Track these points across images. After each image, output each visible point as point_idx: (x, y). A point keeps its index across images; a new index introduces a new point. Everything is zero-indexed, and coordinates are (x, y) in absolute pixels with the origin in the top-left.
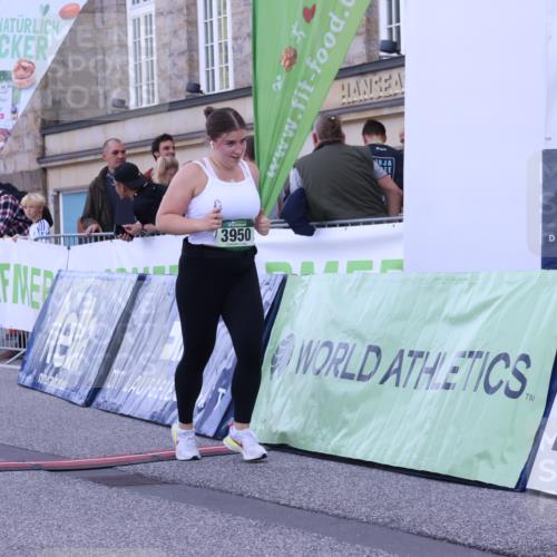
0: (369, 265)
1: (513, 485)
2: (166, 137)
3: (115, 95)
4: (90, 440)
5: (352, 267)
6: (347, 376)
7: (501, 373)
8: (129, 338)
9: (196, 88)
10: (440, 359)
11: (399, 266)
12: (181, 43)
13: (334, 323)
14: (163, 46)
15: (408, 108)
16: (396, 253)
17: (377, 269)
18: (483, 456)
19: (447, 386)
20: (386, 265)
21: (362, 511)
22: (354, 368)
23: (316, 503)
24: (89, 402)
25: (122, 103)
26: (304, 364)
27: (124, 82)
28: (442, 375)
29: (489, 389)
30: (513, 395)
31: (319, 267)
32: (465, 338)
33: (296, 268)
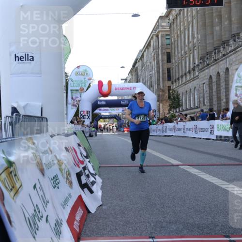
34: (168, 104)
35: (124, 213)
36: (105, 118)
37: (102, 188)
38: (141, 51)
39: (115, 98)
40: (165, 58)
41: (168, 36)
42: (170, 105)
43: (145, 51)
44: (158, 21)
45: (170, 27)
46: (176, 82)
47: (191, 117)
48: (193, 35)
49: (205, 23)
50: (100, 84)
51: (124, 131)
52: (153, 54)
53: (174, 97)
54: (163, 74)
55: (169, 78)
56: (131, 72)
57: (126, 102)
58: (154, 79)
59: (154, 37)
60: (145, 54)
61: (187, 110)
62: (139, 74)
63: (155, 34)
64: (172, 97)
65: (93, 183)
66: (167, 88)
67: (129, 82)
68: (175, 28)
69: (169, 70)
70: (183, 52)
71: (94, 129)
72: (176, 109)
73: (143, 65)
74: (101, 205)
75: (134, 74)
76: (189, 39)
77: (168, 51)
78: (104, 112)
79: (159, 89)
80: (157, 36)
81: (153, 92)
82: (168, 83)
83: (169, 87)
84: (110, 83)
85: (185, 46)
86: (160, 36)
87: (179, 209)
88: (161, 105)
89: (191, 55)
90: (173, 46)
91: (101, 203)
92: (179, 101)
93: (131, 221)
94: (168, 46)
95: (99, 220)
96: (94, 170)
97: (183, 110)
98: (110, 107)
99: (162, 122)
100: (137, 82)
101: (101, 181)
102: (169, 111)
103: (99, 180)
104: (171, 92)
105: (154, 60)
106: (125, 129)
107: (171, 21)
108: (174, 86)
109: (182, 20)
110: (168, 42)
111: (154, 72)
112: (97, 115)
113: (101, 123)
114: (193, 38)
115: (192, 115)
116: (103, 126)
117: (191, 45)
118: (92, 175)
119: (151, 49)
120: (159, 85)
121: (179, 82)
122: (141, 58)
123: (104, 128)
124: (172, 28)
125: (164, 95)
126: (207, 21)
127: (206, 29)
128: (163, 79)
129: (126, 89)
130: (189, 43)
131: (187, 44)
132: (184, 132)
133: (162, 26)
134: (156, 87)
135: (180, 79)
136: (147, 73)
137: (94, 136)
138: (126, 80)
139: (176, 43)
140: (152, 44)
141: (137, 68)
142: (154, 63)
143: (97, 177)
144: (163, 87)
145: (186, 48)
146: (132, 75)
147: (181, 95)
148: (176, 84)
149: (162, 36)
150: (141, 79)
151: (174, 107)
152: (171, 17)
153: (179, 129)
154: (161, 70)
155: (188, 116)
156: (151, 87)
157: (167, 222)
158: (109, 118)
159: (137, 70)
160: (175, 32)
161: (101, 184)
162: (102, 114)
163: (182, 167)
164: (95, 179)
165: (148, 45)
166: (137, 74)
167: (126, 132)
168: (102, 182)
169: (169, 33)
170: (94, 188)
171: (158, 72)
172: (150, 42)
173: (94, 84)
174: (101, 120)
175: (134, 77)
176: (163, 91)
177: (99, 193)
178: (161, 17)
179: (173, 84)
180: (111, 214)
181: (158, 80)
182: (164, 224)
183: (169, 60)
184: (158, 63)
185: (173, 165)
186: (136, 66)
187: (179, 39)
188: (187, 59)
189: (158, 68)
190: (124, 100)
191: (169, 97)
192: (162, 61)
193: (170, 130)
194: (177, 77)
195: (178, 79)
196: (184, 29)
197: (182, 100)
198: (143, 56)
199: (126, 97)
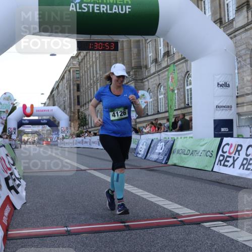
0: (187, 137)
1: (211, 170)
2: (157, 119)
3: (146, 113)
4: (146, 164)
5: (184, 138)
6: (185, 154)
7: (209, 154)
8: (151, 149)
9: (158, 111)
10: (199, 151)
11: (192, 137)
12: (156, 105)
13: (183, 146)
14: (154, 105)
15: (193, 113)
16: (191, 136)
17: (188, 138)
18: (207, 166)
19: (200, 156)
20: (190, 137)
21: (188, 175)
22: (186, 153)
23: (181, 173)
24: (145, 158)
25: (147, 114)
26: (178, 153)
27: (148, 111)
28: (199, 154)
29: (207, 156)
30: (210, 157)
31: (179, 138)
32: (203, 148)
33: (176, 138)
34: (77, 123)
35: (44, 209)
36: (27, 133)
37: (25, 189)
38: (57, 82)
39: (36, 118)
40: (76, 88)
41: (77, 71)
42: (79, 124)
43: (60, 82)
44: (70, 60)
45: (79, 65)
46: (83, 106)
47: (94, 133)
48: (96, 71)
49: (105, 63)
50: (25, 107)
51: (43, 144)
52: (66, 85)
53: (82, 118)
54: (74, 100)
55: (79, 103)
56: (49, 98)
57: (45, 121)
58: (67, 104)
59: (67, 72)
60: (60, 84)
61: (92, 127)
62: (55, 100)
63: (68, 70)
64: (81, 118)
65: (19, 185)
66: (77, 111)
67: (47, 106)
68: (83, 66)
69: (78, 97)
70: (89, 84)
71: (19, 142)
72: (83, 127)
73: (58, 93)
74: (25, 203)
75: (51, 99)
76: (93, 74)
77: (78, 82)
78: (28, 129)
79: (71, 111)
80: (70, 71)
81: (66, 113)
82: (78, 107)
83: (78, 110)
84: (32, 106)
85: (91, 79)
86: (71, 71)
87: (87, 204)
88: (72, 124)
89: (95, 87)
90: (81, 79)
91: (25, 201)
92: (86, 121)
93: (49, 215)
94: (78, 79)
95: (23, 215)
96: (19, 175)
97: (89, 128)
98: (32, 125)
99: (72, 137)
100: (54, 106)
101: (25, 183)
102: (79, 128)
103: (23, 183)
104: (80, 113)
105: (67, 89)
106: (44, 143)
107: (80, 60)
108: (82, 110)
109: (88, 60)
110: (78, 75)
111: (67, 98)
112: (21, 131)
113: (25, 138)
114: (97, 74)
115: (96, 132)
116: (26, 140)
117: (95, 79)
118: (18, 179)
119: (65, 81)
120: (70, 108)
121: (86, 107)
122: (57, 87)
123: (27, 141)
124: (81, 66)
125: (75, 116)
126: (107, 62)
127: (105, 67)
128: (74, 104)
129: (45, 111)
130: (94, 77)
131: (92, 78)
132: (90, 144)
133: (73, 64)
134: (68, 110)
135: (87, 104)
136: (61, 99)
137: (19, 148)
138: (45, 104)
139: (84, 77)
140: (65, 77)
141: (54, 95)
142: (67, 92)
143: (22, 180)
144: (74, 110)
145: (92, 81)
146: (50, 100)
147: (87, 116)
148: (83, 108)
149: (73, 72)
150: (57, 104)
151: (82, 125)
152: (80, 57)
153: (86, 142)
154: (72, 97)
155: (92, 132)
156: (64, 110)
157: (78, 214)
158: (31, 134)
159: (53, 96)
160: (83, 68)
161: (25, 186)
162: (26, 130)
163: (88, 171)
164: (20, 182)
165: (62, 78)
166: (54, 100)
167: (45, 145)
168: (26, 185)
169: (78, 69)
170: (19, 189)
171: (70, 98)
172: (64, 75)
173: (19, 107)
174: (25, 135)
175: (51, 102)
176: (74, 113)
177: (23, 193)
178: (72, 57)
179: (81, 107)
180: (34, 209)
181: (70, 104)
182: (76, 216)
183: (78, 89)
184: (70, 92)
185: (82, 170)
186: (53, 93)
187: (86, 74)
188: (92, 89)
189: (70, 95)
190: (43, 120)
191: (79, 118)
192: (73, 90)
193: (79, 143)
194: (85, 102)
195: (86, 104)
196: (90, 67)
197: (88, 120)
198: (58, 86)
199: (45, 118)
